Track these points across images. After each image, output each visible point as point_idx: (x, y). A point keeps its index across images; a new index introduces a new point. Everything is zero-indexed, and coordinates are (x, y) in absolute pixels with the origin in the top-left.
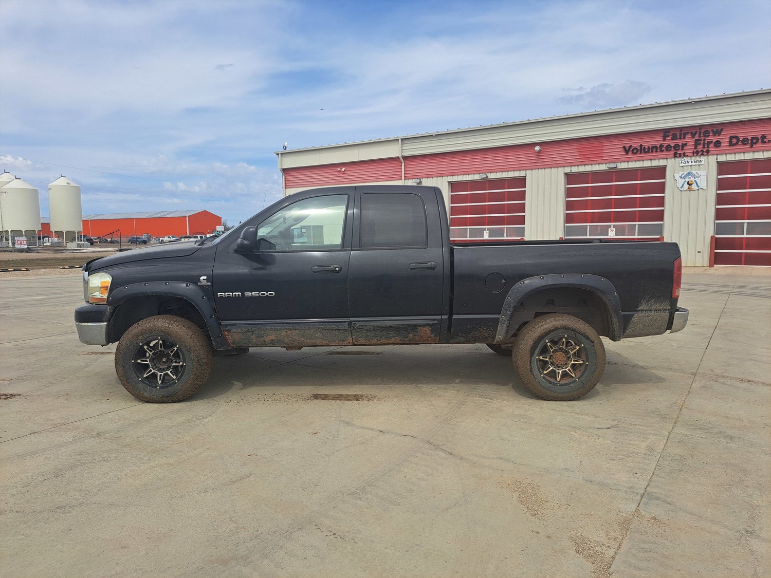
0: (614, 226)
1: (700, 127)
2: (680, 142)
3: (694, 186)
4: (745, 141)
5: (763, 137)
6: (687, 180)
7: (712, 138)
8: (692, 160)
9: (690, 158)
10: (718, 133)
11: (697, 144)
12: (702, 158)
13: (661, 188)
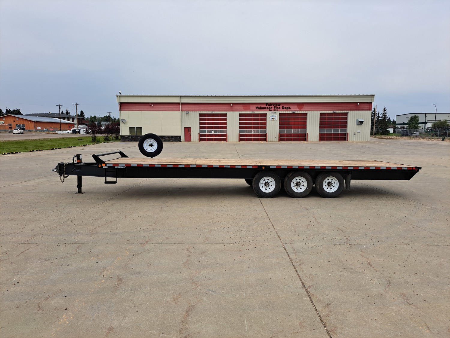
0: (253, 130)
1: (275, 103)
2: (270, 107)
3: (274, 119)
4: (285, 108)
5: (290, 107)
6: (272, 117)
7: (278, 107)
8: (273, 112)
9: (272, 112)
10: (279, 105)
11: (274, 108)
12: (276, 112)
13: (265, 119)
